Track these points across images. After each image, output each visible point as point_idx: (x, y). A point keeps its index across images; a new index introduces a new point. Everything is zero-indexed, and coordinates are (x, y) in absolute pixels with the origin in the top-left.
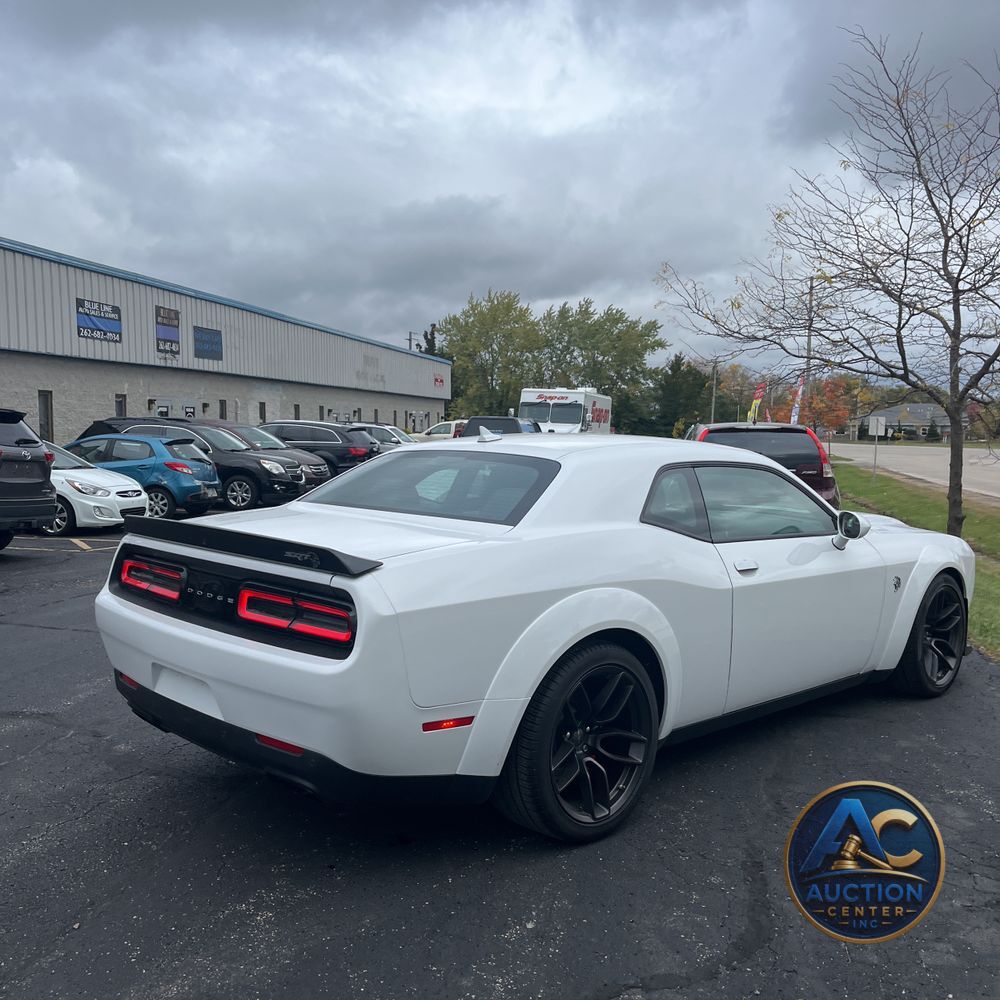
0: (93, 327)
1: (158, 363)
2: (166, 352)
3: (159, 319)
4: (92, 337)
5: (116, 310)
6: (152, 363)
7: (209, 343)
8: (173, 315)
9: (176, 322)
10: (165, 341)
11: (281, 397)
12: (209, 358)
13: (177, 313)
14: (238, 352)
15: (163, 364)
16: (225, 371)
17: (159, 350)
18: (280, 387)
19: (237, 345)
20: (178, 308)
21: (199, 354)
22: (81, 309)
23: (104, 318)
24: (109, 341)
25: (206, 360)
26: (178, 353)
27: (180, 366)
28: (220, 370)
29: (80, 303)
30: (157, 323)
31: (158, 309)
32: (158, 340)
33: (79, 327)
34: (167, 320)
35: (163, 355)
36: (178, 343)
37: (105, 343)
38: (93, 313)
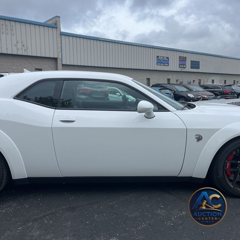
0: (161, 62)
1: (179, 70)
2: (182, 67)
3: (180, 59)
4: (161, 65)
5: (168, 58)
6: (177, 70)
7: (195, 65)
8: (184, 58)
9: (185, 60)
10: (182, 65)
11: (220, 78)
12: (195, 69)
13: (186, 58)
14: (205, 66)
15: (181, 71)
16: (200, 72)
17: (180, 67)
18: (220, 75)
19: (205, 65)
20: (186, 56)
21: (192, 67)
22: (158, 59)
23: (164, 60)
24: (165, 66)
25: (194, 69)
26: (185, 68)
27: (186, 71)
28: (199, 72)
29: (158, 57)
30: (179, 60)
31: (180, 57)
32: (179, 65)
33: (157, 63)
34: (183, 60)
35: (181, 68)
36: (186, 65)
37: (164, 66)
38: (161, 59)
